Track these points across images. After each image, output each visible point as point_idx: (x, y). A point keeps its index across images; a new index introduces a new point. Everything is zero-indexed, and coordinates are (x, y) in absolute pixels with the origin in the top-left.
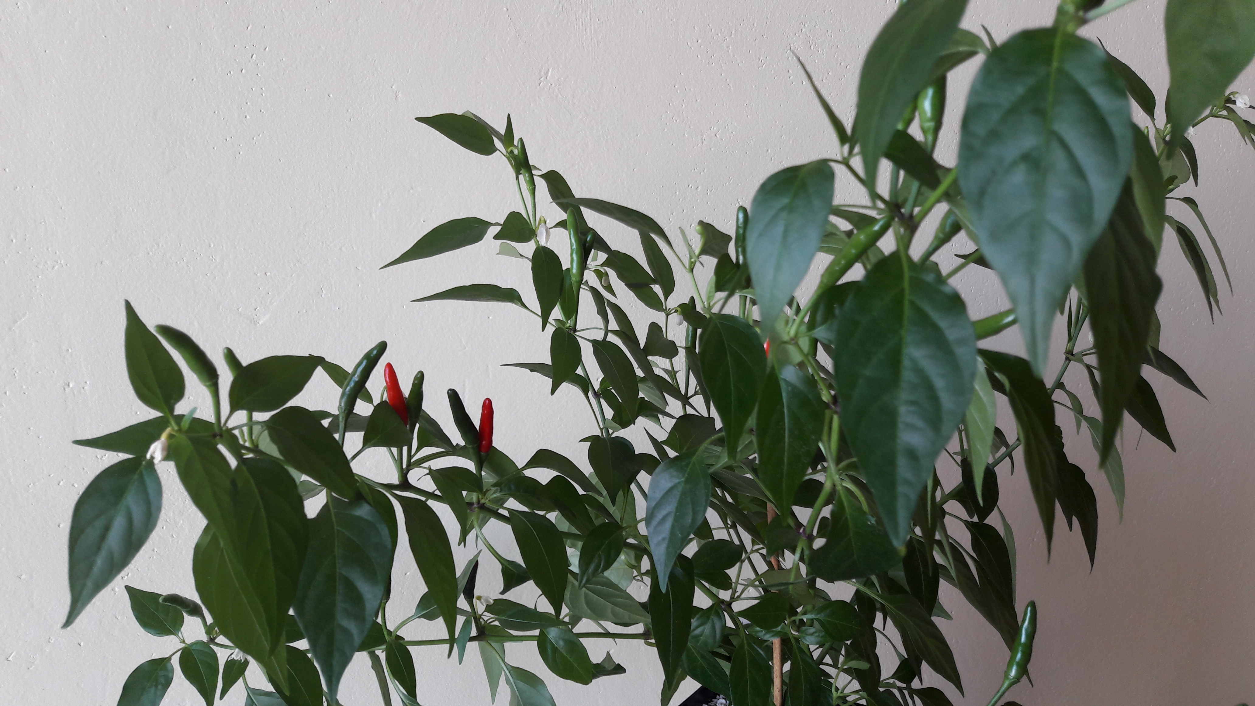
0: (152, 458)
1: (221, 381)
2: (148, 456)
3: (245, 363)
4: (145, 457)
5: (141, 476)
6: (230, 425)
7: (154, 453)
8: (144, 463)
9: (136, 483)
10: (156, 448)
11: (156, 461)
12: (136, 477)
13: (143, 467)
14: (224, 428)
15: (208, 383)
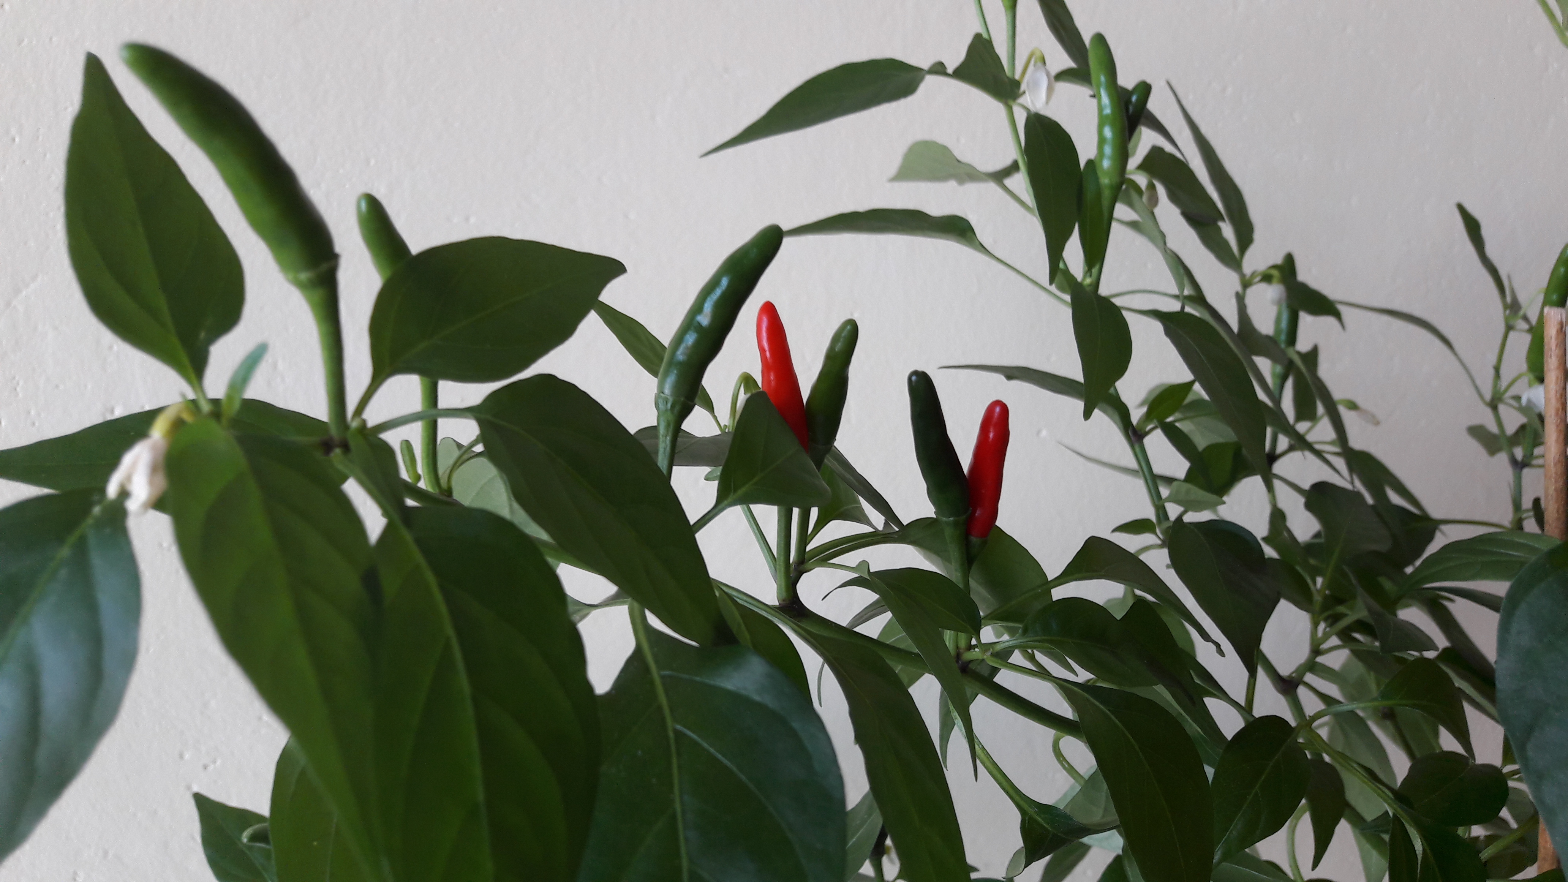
0: (124, 494)
1: (344, 277)
2: (112, 490)
3: (416, 247)
4: (103, 491)
5: (81, 550)
6: (373, 416)
7: (129, 478)
8: (97, 510)
9: (63, 573)
10: (134, 464)
11: (133, 505)
12: (65, 552)
13: (90, 521)
14: (354, 424)
15: (304, 276)
